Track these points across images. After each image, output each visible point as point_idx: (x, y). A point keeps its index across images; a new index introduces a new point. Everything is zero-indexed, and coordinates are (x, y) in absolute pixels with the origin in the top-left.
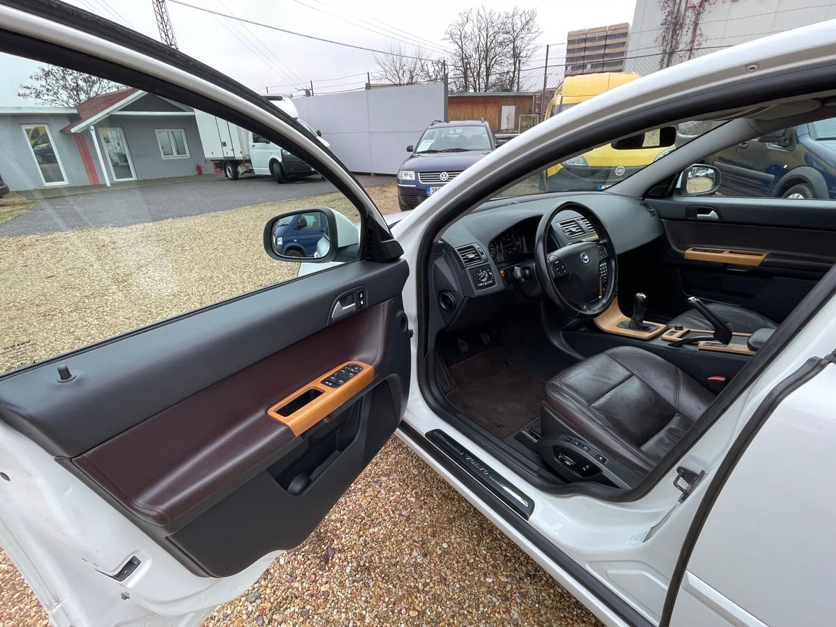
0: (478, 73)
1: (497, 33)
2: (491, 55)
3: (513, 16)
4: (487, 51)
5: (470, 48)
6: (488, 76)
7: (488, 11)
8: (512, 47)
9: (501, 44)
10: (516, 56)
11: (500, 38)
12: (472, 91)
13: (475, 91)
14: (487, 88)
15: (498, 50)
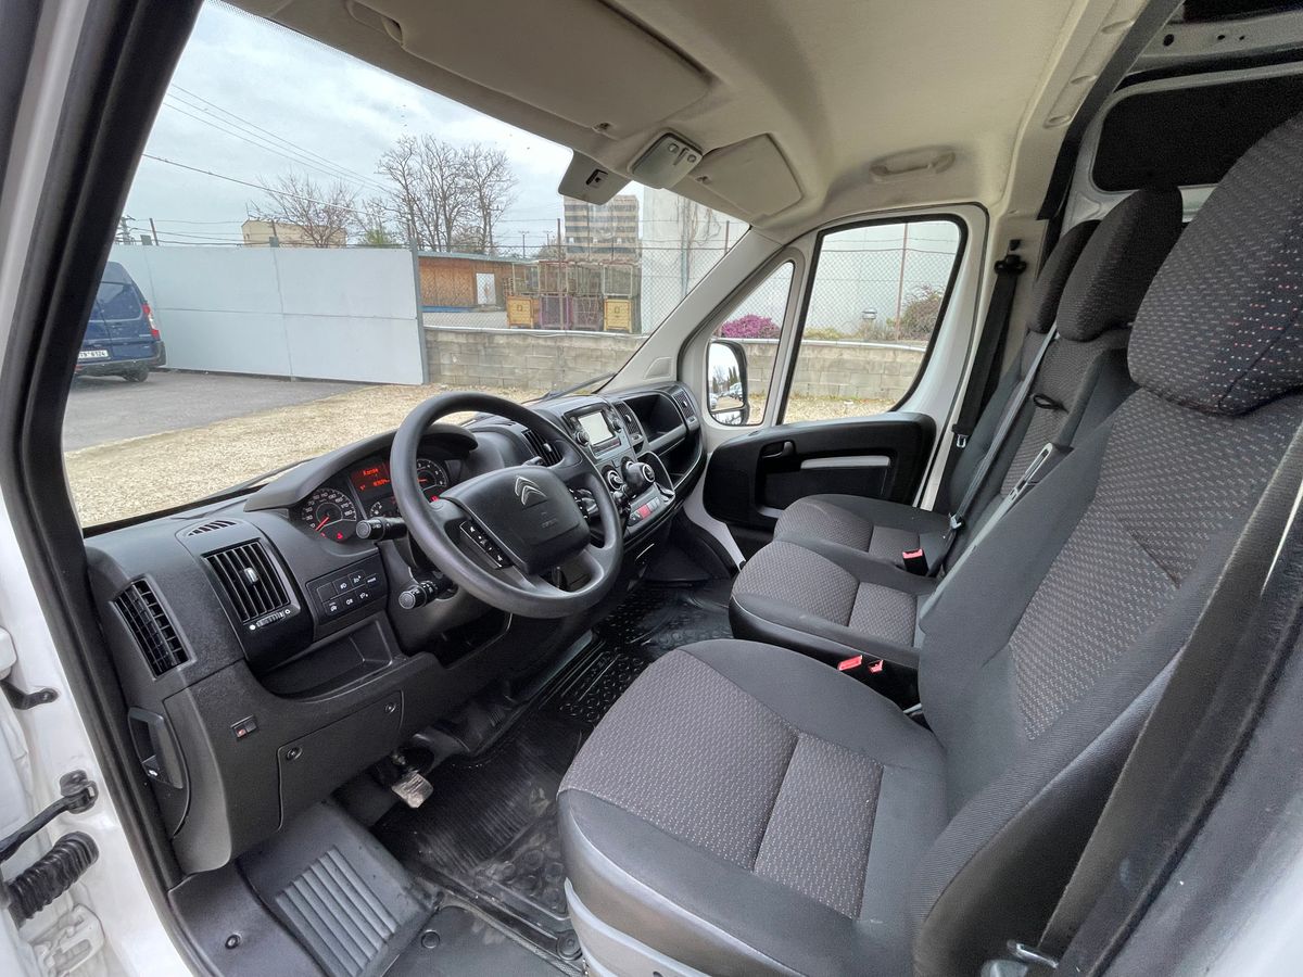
0: (436, 226)
1: (457, 175)
2: (451, 201)
3: (475, 157)
4: (445, 198)
5: (419, 189)
6: (449, 228)
7: (439, 145)
8: (478, 195)
9: (463, 190)
10: (485, 208)
11: (461, 182)
12: (428, 249)
13: (434, 247)
14: (449, 246)
15: (461, 198)
